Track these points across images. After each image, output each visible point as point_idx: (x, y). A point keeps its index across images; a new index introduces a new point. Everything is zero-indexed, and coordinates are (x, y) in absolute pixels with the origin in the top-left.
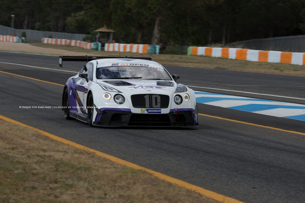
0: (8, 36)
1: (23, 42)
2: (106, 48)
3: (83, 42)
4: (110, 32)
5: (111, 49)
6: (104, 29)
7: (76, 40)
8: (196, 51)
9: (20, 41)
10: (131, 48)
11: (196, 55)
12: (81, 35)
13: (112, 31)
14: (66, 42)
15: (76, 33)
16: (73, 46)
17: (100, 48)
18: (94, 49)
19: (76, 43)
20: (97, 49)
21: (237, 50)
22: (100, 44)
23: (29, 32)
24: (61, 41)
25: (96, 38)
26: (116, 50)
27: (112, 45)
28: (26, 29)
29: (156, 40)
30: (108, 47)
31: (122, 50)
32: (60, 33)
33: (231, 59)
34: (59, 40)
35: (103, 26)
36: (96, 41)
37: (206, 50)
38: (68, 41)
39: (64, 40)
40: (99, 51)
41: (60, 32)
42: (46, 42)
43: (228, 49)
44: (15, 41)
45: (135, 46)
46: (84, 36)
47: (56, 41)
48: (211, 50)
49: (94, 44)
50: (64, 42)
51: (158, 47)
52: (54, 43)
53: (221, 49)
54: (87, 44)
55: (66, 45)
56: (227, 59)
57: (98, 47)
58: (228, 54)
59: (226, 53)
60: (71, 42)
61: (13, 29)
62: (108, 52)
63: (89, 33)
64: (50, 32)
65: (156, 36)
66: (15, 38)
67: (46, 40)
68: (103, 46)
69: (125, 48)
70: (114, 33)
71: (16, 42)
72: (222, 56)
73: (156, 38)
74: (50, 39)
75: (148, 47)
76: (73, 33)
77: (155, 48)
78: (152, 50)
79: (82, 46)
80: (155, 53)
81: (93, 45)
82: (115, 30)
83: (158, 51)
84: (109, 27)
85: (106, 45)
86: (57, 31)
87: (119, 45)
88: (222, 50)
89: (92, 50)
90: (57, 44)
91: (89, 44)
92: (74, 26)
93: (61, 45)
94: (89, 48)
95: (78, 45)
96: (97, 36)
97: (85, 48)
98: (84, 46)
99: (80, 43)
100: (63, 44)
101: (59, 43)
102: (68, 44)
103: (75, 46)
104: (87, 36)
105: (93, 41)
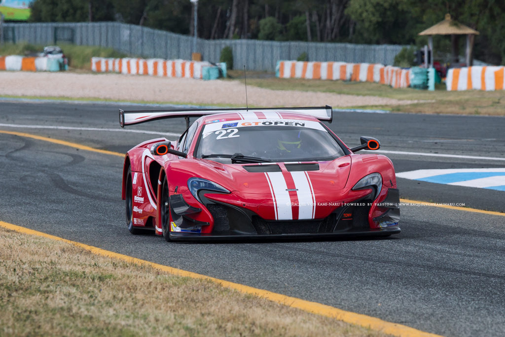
0: (179, 63)
1: (220, 75)
2: (449, 80)
3: (390, 68)
4: (464, 36)
5: (462, 85)
6: (444, 28)
7: (373, 61)
9: (215, 73)
12: (390, 47)
13: (469, 31)
14: (343, 70)
15: (378, 43)
16: (361, 82)
17: (431, 83)
18: (415, 86)
19: (370, 71)
20: (425, 87)
22: (432, 71)
23: (241, 47)
24: (330, 70)
25: (423, 53)
26: (477, 85)
27: (464, 71)
28: (235, 38)
30: (456, 78)
31: (490, 86)
32: (330, 45)
34: (324, 65)
35: (441, 20)
38: (350, 67)
39: (337, 65)
40: (431, 92)
41: (333, 41)
42: (287, 74)
44: (197, 73)
46: (399, 49)
47: (317, 69)
49: (416, 74)
50: (337, 69)
52: (309, 75)
54: (398, 74)
55: (344, 80)
57: (428, 80)
60: (356, 70)
61: (195, 40)
62: (455, 91)
63: (411, 41)
64: (302, 44)
66: (198, 65)
67: (288, 68)
68: (441, 74)
69: (498, 78)
70: (475, 35)
71: (201, 78)
74: (300, 65)
76: (369, 42)
79: (387, 81)
81: (412, 75)
82: (476, 30)
84: (457, 21)
85: (451, 72)
86: (322, 40)
87: (483, 72)
89: (410, 89)
90: (320, 79)
91: (404, 72)
92: (371, 22)
93: (330, 80)
94: (403, 83)
95: (377, 78)
96: (425, 49)
97: (393, 84)
98: (391, 81)
99: (382, 71)
100: (336, 75)
101: (324, 74)
102: (348, 76)
103: (367, 81)
104: (405, 50)
105: (414, 64)
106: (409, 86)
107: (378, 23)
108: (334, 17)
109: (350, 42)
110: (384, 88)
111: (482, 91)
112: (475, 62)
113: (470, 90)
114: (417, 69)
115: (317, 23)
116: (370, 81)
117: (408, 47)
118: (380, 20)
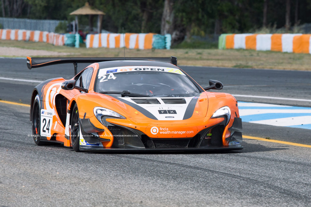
2: (88, 41)
3: (52, 34)
4: (97, 15)
5: (96, 45)
6: (86, 11)
7: (42, 30)
8: (232, 42)
10: (127, 40)
11: (232, 49)
12: (52, 22)
13: (100, 13)
14: (24, 34)
15: (45, 18)
16: (35, 42)
17: (77, 43)
18: (68, 45)
19: (41, 36)
20: (73, 45)
21: (294, 38)
22: (78, 36)
24: (16, 34)
25: (72, 26)
26: (104, 44)
27: (97, 36)
29: (167, 27)
30: (92, 40)
31: (112, 45)
32: (16, 20)
33: (286, 53)
34: (13, 32)
35: (82, 6)
36: (72, 30)
37: (247, 39)
38: (28, 33)
39: (20, 32)
40: (77, 49)
41: (18, 17)
43: (281, 36)
45: (133, 37)
46: (57, 23)
47: (9, 34)
48: (255, 40)
49: (68, 37)
50: (21, 34)
51: (169, 38)
52: (4, 37)
53: (270, 36)
54: (57, 38)
55: (25, 41)
56: (280, 52)
57: (75, 41)
58: (281, 44)
59: (277, 43)
60: (32, 35)
62: (91, 48)
63: (65, 18)
65: (168, 18)
68: (83, 38)
69: (117, 41)
70: (103, 16)
72: (272, 48)
73: (168, 22)
75: (154, 38)
76: (40, 18)
77: (165, 39)
78: (158, 42)
79: (50, 41)
80: (165, 48)
81: (65, 38)
82: (104, 12)
83: (169, 44)
84: (93, 6)
85: (89, 37)
86: (11, 16)
87: (108, 37)
88: (272, 38)
89: (64, 47)
90: (10, 39)
91: (61, 36)
92: (41, 6)
93: (16, 40)
94: (60, 43)
95: (45, 39)
96: (74, 23)
97: (55, 43)
98: (53, 41)
99: (47, 36)
100: (20, 38)
101: (13, 37)
102: (27, 38)
103: (39, 42)
104: (61, 24)
105: (67, 32)
106: (64, 45)
107: (45, 7)
108: (18, 3)
109: (29, 18)
110: (49, 46)
111: (107, 48)
112: (103, 31)
113: (100, 48)
114: (69, 35)
115: (8, 7)
116: (41, 41)
117: (63, 22)
118: (46, 5)
